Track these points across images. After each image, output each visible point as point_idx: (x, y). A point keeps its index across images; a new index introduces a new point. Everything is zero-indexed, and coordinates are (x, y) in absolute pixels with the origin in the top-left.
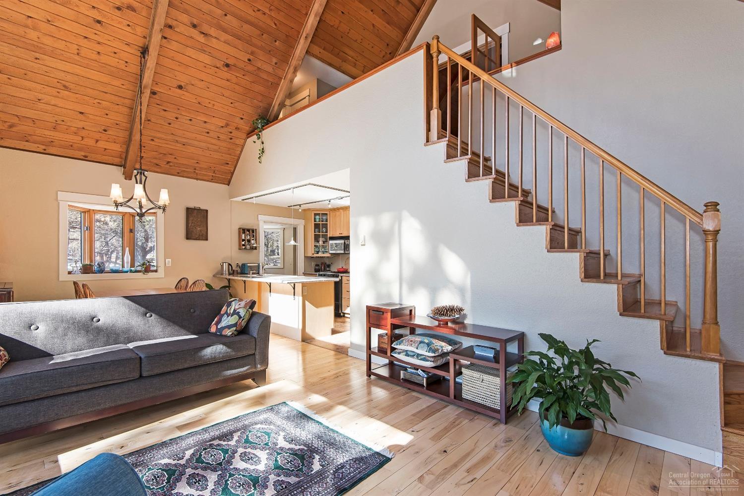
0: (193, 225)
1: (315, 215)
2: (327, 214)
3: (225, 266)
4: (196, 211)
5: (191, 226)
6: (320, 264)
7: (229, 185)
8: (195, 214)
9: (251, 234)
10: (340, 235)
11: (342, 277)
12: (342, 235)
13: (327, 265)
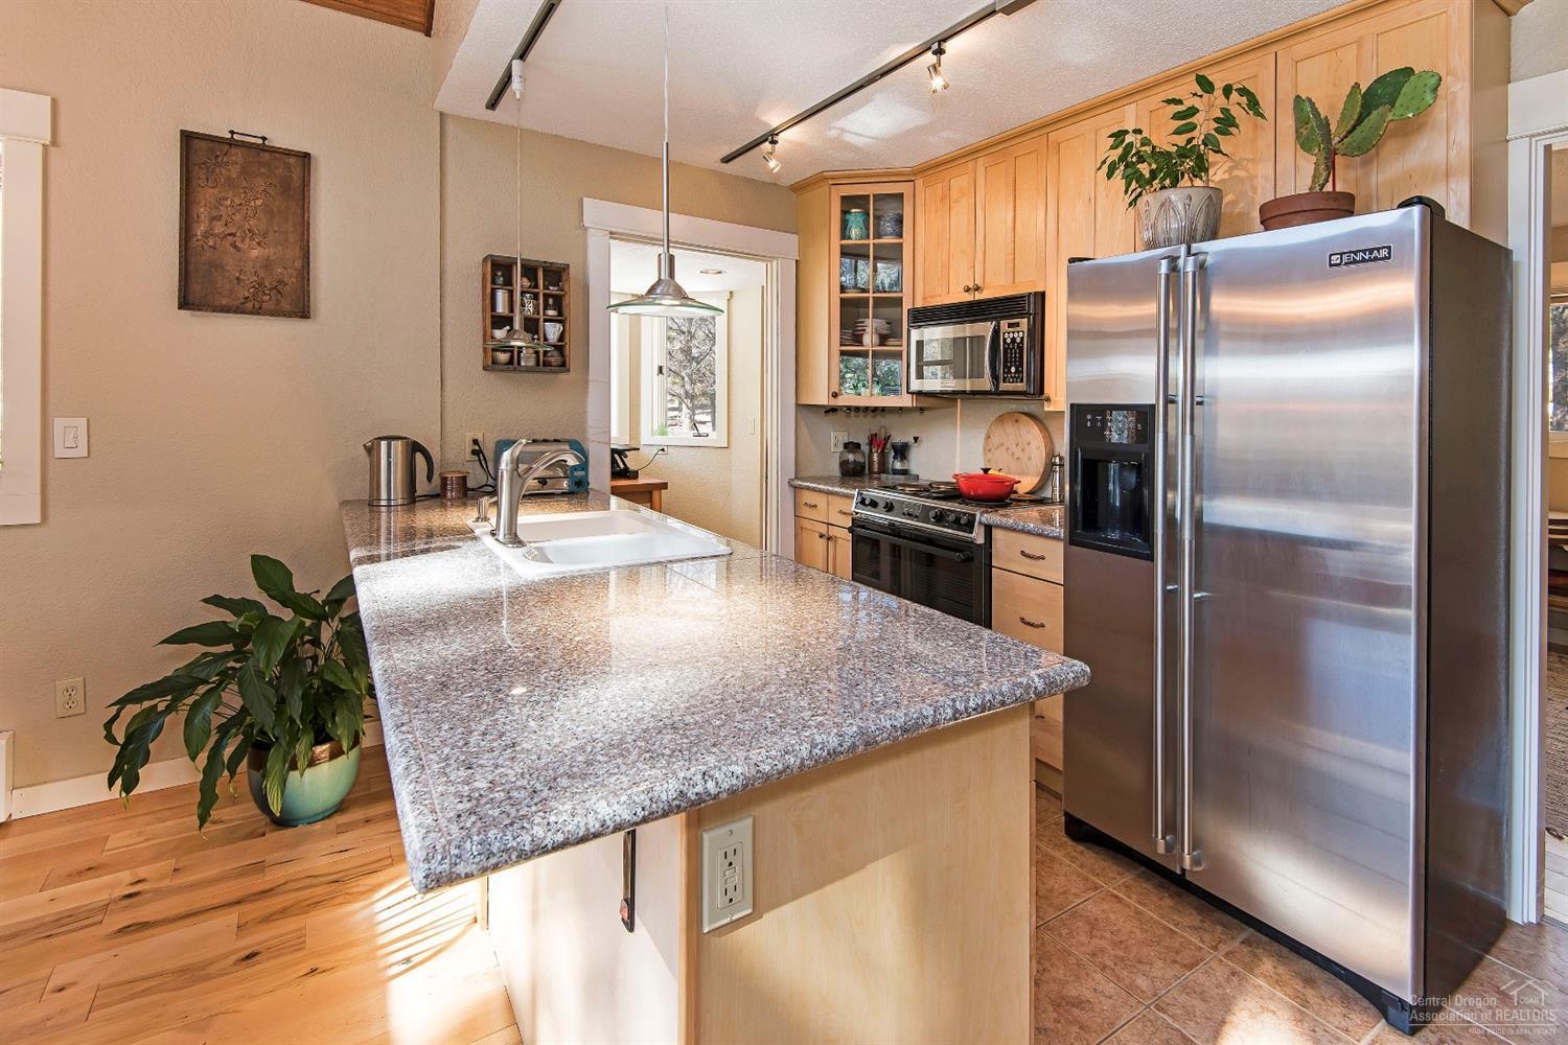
0: (219, 228)
1: (848, 202)
2: (900, 196)
3: (391, 459)
4: (237, 155)
5: (206, 235)
6: (863, 441)
7: (428, 34)
8: (234, 172)
9: (541, 290)
10: (968, 298)
11: (988, 529)
12: (979, 296)
13: (894, 447)
